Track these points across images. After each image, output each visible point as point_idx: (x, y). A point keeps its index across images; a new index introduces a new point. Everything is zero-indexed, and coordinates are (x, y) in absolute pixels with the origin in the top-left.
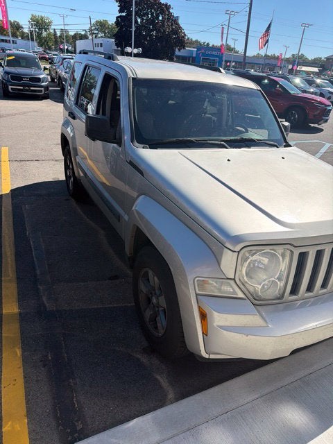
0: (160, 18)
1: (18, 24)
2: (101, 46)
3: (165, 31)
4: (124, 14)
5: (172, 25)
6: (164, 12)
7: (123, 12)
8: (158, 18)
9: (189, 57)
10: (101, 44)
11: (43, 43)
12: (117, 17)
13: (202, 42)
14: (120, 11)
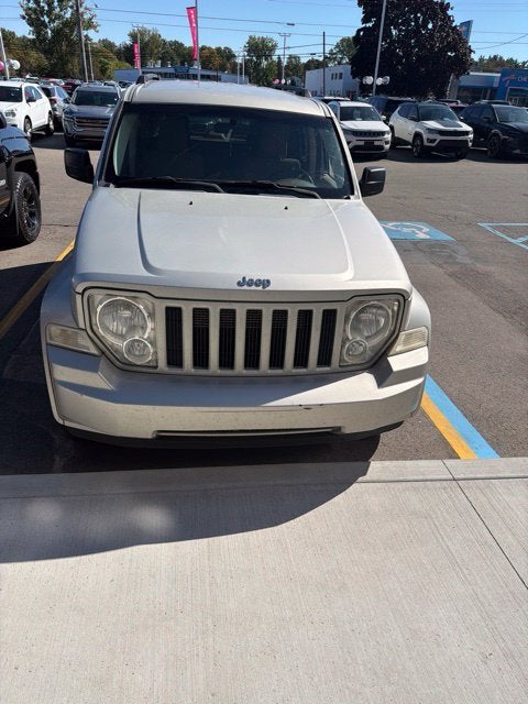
0: (430, 26)
1: (230, 51)
2: (341, 78)
3: (432, 46)
4: (370, 25)
5: (448, 35)
6: (436, 15)
7: (370, 21)
8: (425, 26)
9: (486, 89)
10: (341, 74)
11: (261, 78)
12: (359, 31)
13: (520, 61)
14: (365, 20)
